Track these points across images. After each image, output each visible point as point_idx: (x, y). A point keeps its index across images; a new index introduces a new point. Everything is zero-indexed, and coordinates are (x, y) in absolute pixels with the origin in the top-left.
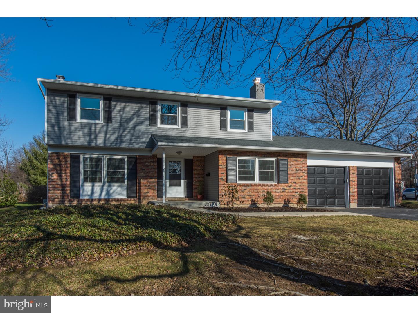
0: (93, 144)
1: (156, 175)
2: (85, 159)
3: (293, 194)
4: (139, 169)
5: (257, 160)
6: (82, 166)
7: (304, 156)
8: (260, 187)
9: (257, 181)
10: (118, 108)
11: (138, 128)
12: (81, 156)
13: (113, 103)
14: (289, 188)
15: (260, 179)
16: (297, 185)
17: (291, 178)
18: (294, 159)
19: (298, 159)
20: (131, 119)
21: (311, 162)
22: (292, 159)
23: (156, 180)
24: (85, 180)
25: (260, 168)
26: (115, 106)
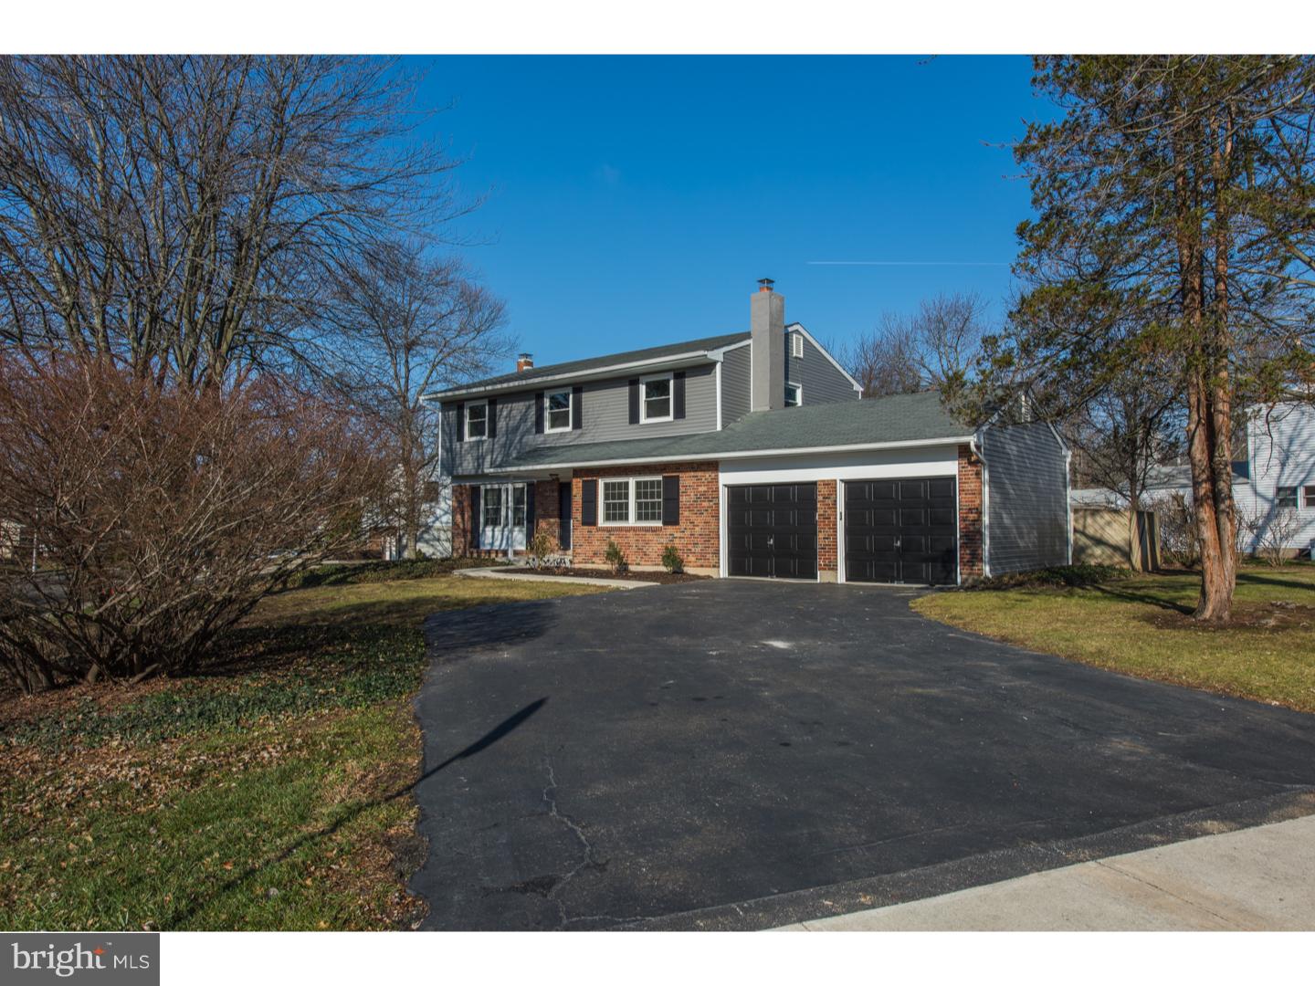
0: (480, 472)
1: (556, 513)
2: (486, 490)
3: (690, 547)
4: (537, 504)
5: (632, 482)
6: (482, 502)
7: (713, 466)
8: (631, 533)
9: (632, 521)
10: (505, 413)
11: (524, 440)
12: (482, 488)
13: (499, 407)
14: (682, 535)
15: (639, 517)
16: (697, 529)
17: (686, 514)
18: (692, 474)
19: (699, 474)
20: (517, 428)
21: (727, 478)
22: (688, 474)
23: (557, 520)
24: (486, 524)
25: (638, 496)
26: (501, 411)
